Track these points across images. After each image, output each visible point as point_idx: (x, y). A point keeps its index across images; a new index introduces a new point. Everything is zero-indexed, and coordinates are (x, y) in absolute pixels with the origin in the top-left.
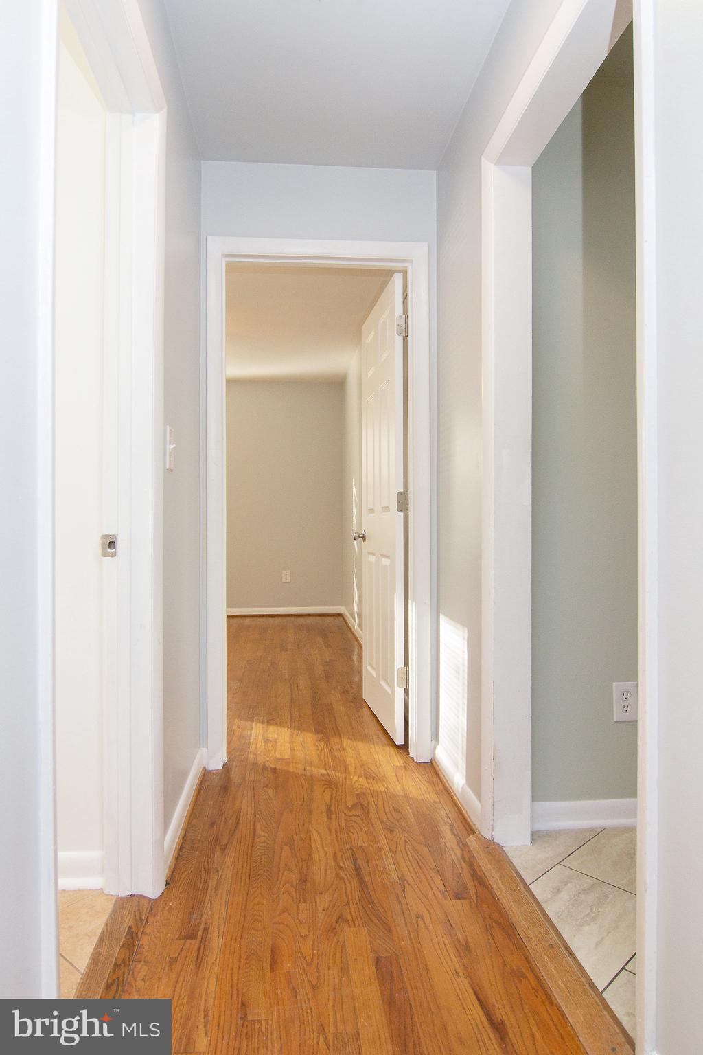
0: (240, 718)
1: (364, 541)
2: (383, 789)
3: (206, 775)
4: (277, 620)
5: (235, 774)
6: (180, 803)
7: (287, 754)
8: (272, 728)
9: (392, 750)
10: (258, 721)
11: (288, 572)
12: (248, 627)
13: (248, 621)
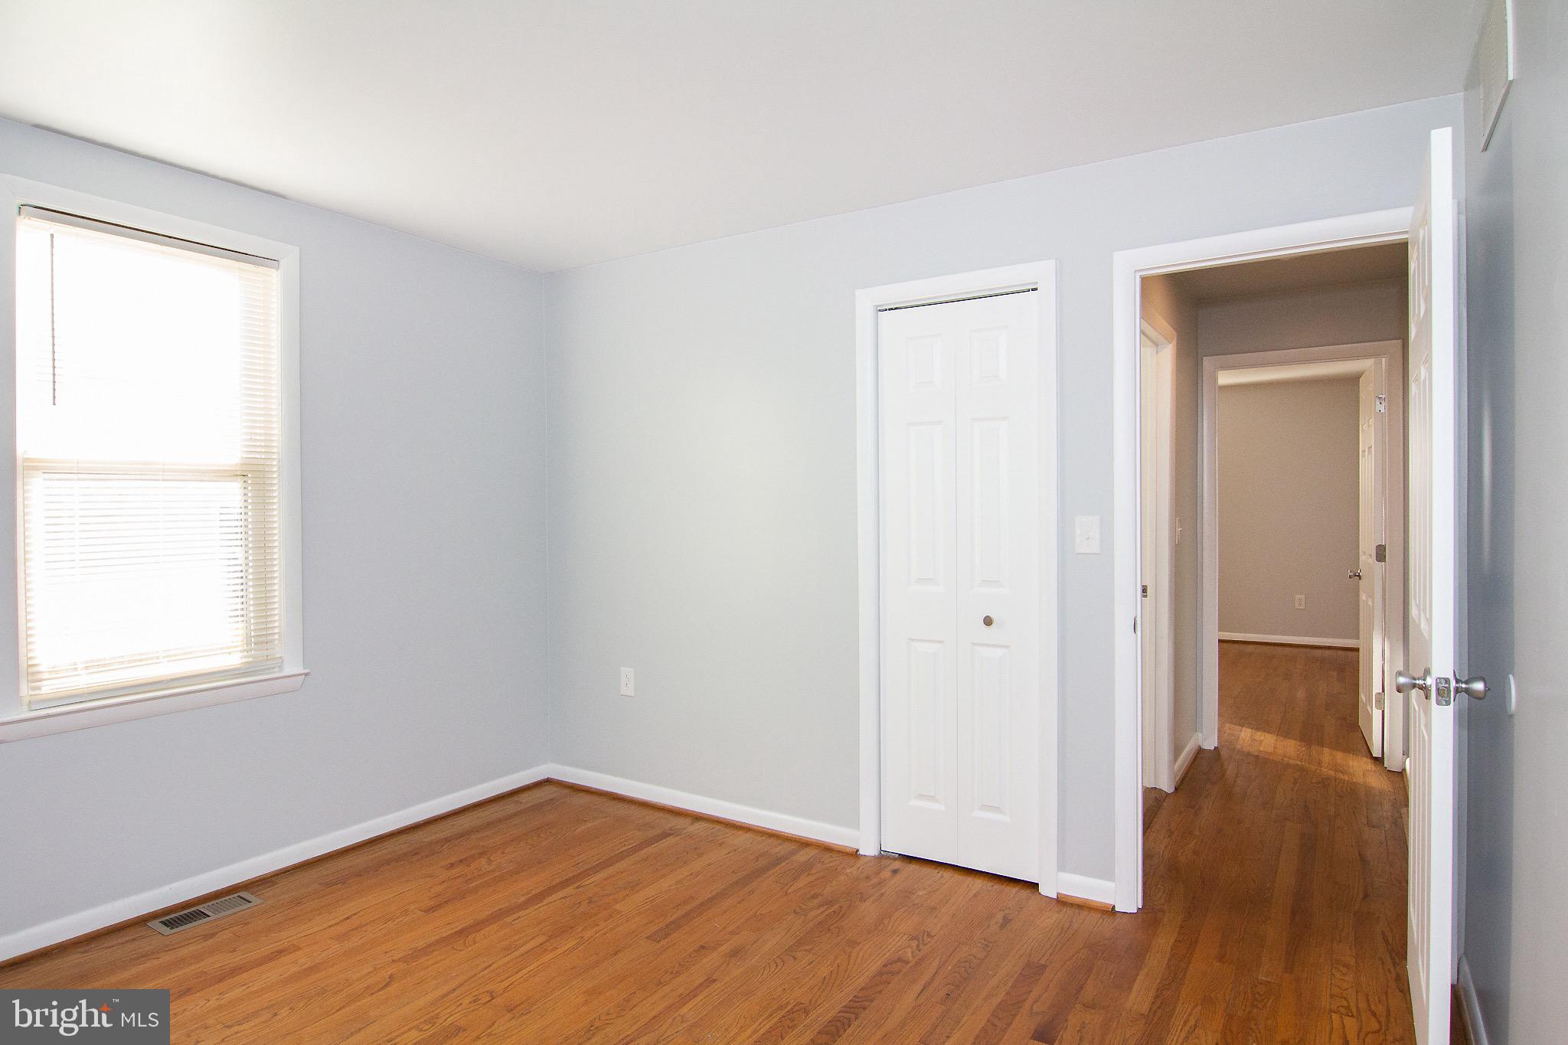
0: (1231, 723)
1: (1360, 579)
2: (1347, 778)
3: (1200, 751)
4: (1287, 650)
5: (1224, 752)
6: (1181, 756)
7: (1271, 749)
8: (1259, 733)
9: (1369, 760)
10: (1248, 727)
11: (1302, 597)
12: (1250, 654)
13: (1251, 648)
